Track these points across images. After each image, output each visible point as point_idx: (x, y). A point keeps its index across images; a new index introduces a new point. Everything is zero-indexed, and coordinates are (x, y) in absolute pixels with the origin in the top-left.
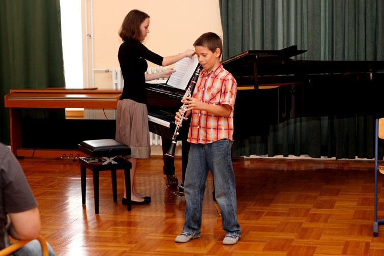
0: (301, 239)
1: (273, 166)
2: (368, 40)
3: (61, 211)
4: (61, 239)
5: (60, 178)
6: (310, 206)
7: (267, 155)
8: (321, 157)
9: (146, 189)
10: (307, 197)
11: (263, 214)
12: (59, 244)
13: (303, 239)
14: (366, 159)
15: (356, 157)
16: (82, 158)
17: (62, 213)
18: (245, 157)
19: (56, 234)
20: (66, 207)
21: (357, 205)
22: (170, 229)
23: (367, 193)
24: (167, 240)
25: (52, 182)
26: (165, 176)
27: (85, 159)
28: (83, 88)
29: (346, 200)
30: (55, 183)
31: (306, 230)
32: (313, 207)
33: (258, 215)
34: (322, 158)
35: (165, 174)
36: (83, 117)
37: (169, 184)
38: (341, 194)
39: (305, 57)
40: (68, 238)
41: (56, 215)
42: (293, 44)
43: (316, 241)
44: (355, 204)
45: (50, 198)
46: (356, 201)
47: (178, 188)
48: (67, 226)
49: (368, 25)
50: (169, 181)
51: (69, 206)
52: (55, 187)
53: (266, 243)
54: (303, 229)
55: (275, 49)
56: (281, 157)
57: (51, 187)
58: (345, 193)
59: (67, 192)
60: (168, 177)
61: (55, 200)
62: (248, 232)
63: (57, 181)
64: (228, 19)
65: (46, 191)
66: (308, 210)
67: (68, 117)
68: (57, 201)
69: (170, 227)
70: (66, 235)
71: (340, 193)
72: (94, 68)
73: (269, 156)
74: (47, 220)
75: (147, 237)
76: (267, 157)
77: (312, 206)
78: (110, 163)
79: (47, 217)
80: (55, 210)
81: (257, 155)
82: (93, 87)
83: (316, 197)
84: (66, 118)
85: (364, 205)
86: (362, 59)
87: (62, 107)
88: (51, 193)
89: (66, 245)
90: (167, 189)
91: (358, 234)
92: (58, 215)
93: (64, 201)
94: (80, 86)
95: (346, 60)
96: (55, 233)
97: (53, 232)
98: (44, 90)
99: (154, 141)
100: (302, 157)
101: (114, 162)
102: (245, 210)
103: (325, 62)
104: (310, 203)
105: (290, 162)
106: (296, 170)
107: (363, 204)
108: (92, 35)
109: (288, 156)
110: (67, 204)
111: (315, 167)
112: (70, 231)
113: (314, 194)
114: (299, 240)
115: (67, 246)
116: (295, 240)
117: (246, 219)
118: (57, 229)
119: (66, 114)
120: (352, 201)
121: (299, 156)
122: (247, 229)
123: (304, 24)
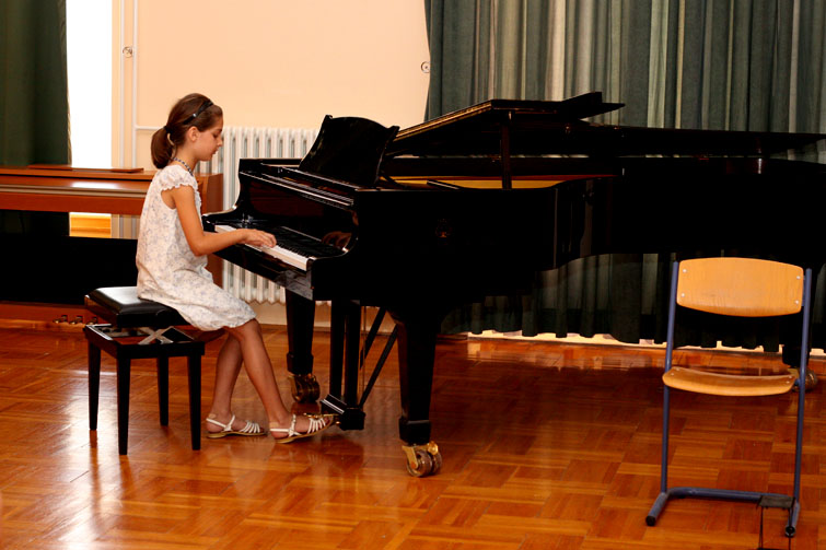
0: (599, 536)
1: (532, 358)
2: (753, 85)
3: (52, 451)
4: (49, 520)
5: (52, 370)
6: (618, 456)
7: (521, 332)
8: (641, 341)
9: (246, 405)
10: (611, 435)
11: (512, 472)
12: (44, 532)
13: (606, 537)
14: (739, 349)
15: (719, 343)
16: (92, 326)
17: (54, 455)
18: (470, 334)
19: (37, 509)
20: (63, 442)
21: (724, 458)
22: (300, 503)
23: (745, 428)
24: (294, 531)
25: (34, 379)
26: (291, 375)
27: (100, 329)
28: (110, 167)
29: (700, 445)
30: (39, 381)
31: (611, 515)
32: (624, 460)
33: (501, 473)
34: (643, 343)
35: (289, 370)
36: (108, 232)
37: (299, 394)
38: (686, 430)
39: (613, 118)
40: (64, 518)
41: (40, 461)
42: (585, 89)
43: (634, 542)
44: (717, 454)
45: (28, 418)
46: (722, 447)
47: (320, 405)
48: (64, 487)
49: (757, 50)
50: (298, 387)
51: (70, 439)
52: (39, 393)
53: (520, 545)
54: (603, 512)
55: (547, 99)
56: (550, 337)
57: (32, 391)
58: (696, 427)
59: (66, 406)
60: (296, 378)
61: (38, 424)
62: (477, 516)
63: (47, 379)
64: (442, 24)
65: (19, 400)
66: (615, 466)
67: (73, 230)
68: (43, 426)
69: (299, 498)
70: (59, 511)
71: (686, 427)
72: (138, 123)
73: (523, 335)
74: (20, 471)
75: (247, 521)
76: (519, 336)
77: (622, 455)
78: (157, 341)
79: (18, 464)
80: (37, 448)
81: (498, 330)
82: (134, 167)
83: (631, 435)
84: (72, 234)
85: (740, 459)
86: (741, 127)
87: (63, 211)
88: (31, 407)
89: (58, 535)
90: (294, 405)
91: (729, 530)
92: (44, 460)
93: (59, 426)
94: (104, 162)
95: (705, 127)
96: (33, 506)
97: (30, 503)
98: (23, 169)
99: (254, 292)
100: (598, 339)
101: (164, 340)
102: (471, 461)
103: (656, 131)
104: (620, 450)
105: (569, 351)
106: (582, 368)
107: (736, 456)
108: (135, 50)
109: (565, 336)
110: (66, 434)
111: (626, 363)
112: (71, 501)
113: (626, 428)
114: (596, 539)
115: (61, 539)
116: (586, 538)
117: (473, 485)
118: (39, 495)
119: (72, 225)
120: (710, 447)
121: (591, 337)
122: (475, 509)
123: (614, 41)
